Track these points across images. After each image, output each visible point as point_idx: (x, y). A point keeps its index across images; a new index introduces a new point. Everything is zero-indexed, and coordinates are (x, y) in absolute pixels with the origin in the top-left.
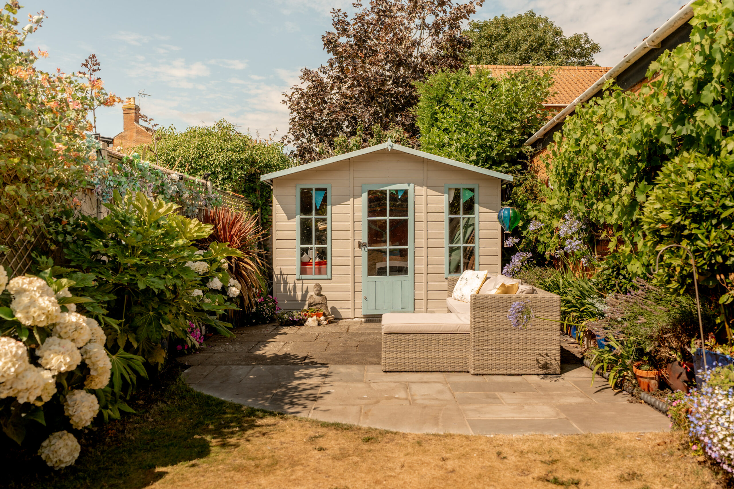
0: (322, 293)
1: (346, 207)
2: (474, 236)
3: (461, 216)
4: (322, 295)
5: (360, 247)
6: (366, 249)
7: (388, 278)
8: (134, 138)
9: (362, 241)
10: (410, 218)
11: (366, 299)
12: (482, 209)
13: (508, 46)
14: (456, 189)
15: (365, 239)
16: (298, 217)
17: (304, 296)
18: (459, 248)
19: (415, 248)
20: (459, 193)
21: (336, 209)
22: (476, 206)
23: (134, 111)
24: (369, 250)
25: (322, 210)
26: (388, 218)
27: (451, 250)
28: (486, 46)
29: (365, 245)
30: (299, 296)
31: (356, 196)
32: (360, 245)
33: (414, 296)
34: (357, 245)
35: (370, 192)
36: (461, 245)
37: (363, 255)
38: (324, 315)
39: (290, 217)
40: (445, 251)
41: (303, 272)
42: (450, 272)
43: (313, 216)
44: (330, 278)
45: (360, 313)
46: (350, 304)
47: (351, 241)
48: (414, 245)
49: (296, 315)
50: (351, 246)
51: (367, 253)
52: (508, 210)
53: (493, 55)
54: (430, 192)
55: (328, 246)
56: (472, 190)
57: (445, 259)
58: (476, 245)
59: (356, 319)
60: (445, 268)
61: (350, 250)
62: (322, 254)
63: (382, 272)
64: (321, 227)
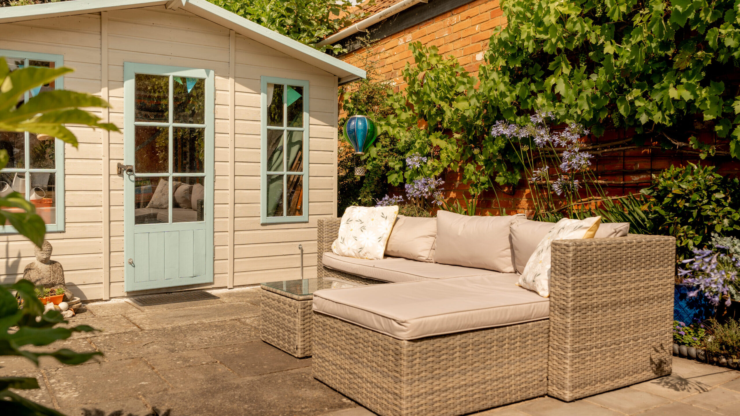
0: (52, 258)
2: (301, 159)
3: (285, 127)
4: (53, 262)
5: (120, 173)
6: (133, 178)
7: (170, 227)
9: (124, 163)
10: (208, 125)
11: (132, 263)
12: (313, 121)
14: (276, 86)
18: (281, 177)
19: (215, 176)
20: (282, 91)
22: (305, 115)
24: (136, 178)
26: (171, 124)
27: (271, 180)
29: (130, 171)
31: (113, 84)
32: (121, 170)
33: (214, 255)
34: (114, 170)
35: (139, 78)
36: (285, 172)
37: (125, 188)
38: (65, 299)
40: (262, 182)
42: (268, 215)
44: (62, 229)
45: (120, 290)
47: (103, 163)
48: (214, 170)
50: (104, 171)
51: (133, 184)
52: (362, 120)
54: (239, 87)
55: (58, 171)
56: (299, 90)
57: (262, 195)
58: (305, 172)
59: (113, 301)
60: (262, 207)
61: (103, 180)
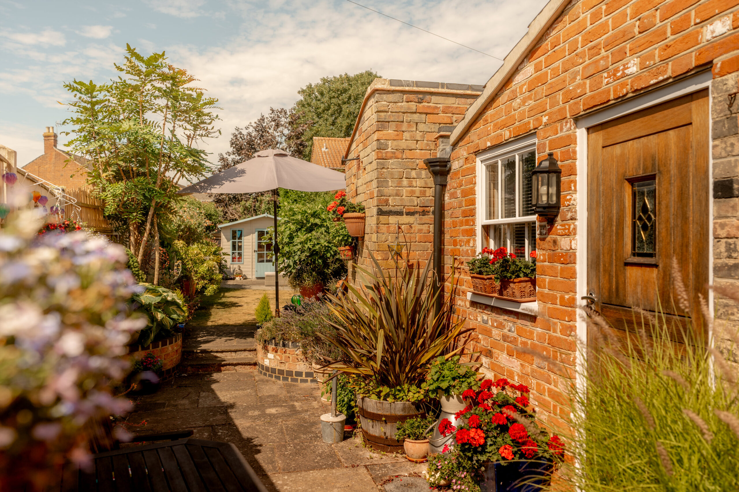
0: (240, 269)
1: (250, 237)
7: (265, 264)
8: (53, 160)
11: (257, 271)
13: (350, 98)
15: (256, 249)
16: (231, 241)
17: (234, 271)
21: (245, 238)
23: (53, 138)
24: (258, 253)
25: (240, 238)
26: (265, 241)
28: (334, 97)
30: (232, 270)
31: (253, 233)
32: (255, 251)
34: (253, 251)
35: (259, 232)
37: (255, 255)
38: (242, 276)
39: (228, 241)
41: (233, 261)
43: (237, 240)
44: (243, 263)
45: (254, 277)
46: (250, 273)
49: (232, 277)
50: (251, 251)
53: (339, 105)
55: (242, 251)
59: (253, 279)
61: (251, 253)
62: (240, 254)
63: (263, 261)
64: (240, 244)
